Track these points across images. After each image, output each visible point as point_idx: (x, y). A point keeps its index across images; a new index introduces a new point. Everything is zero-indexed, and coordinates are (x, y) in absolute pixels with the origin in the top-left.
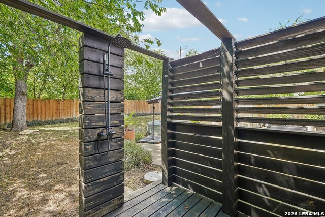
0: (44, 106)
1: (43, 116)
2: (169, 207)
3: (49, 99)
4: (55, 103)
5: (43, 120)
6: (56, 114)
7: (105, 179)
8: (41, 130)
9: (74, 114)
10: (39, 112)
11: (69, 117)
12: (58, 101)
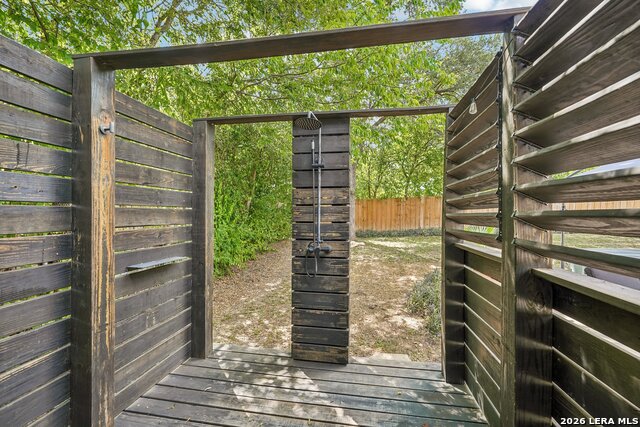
0: (379, 211)
1: (379, 224)
2: (403, 407)
3: (385, 198)
4: (394, 204)
5: (379, 230)
6: (395, 221)
7: (318, 312)
8: (367, 244)
9: (422, 222)
10: (374, 218)
11: (413, 228)
12: (398, 200)
